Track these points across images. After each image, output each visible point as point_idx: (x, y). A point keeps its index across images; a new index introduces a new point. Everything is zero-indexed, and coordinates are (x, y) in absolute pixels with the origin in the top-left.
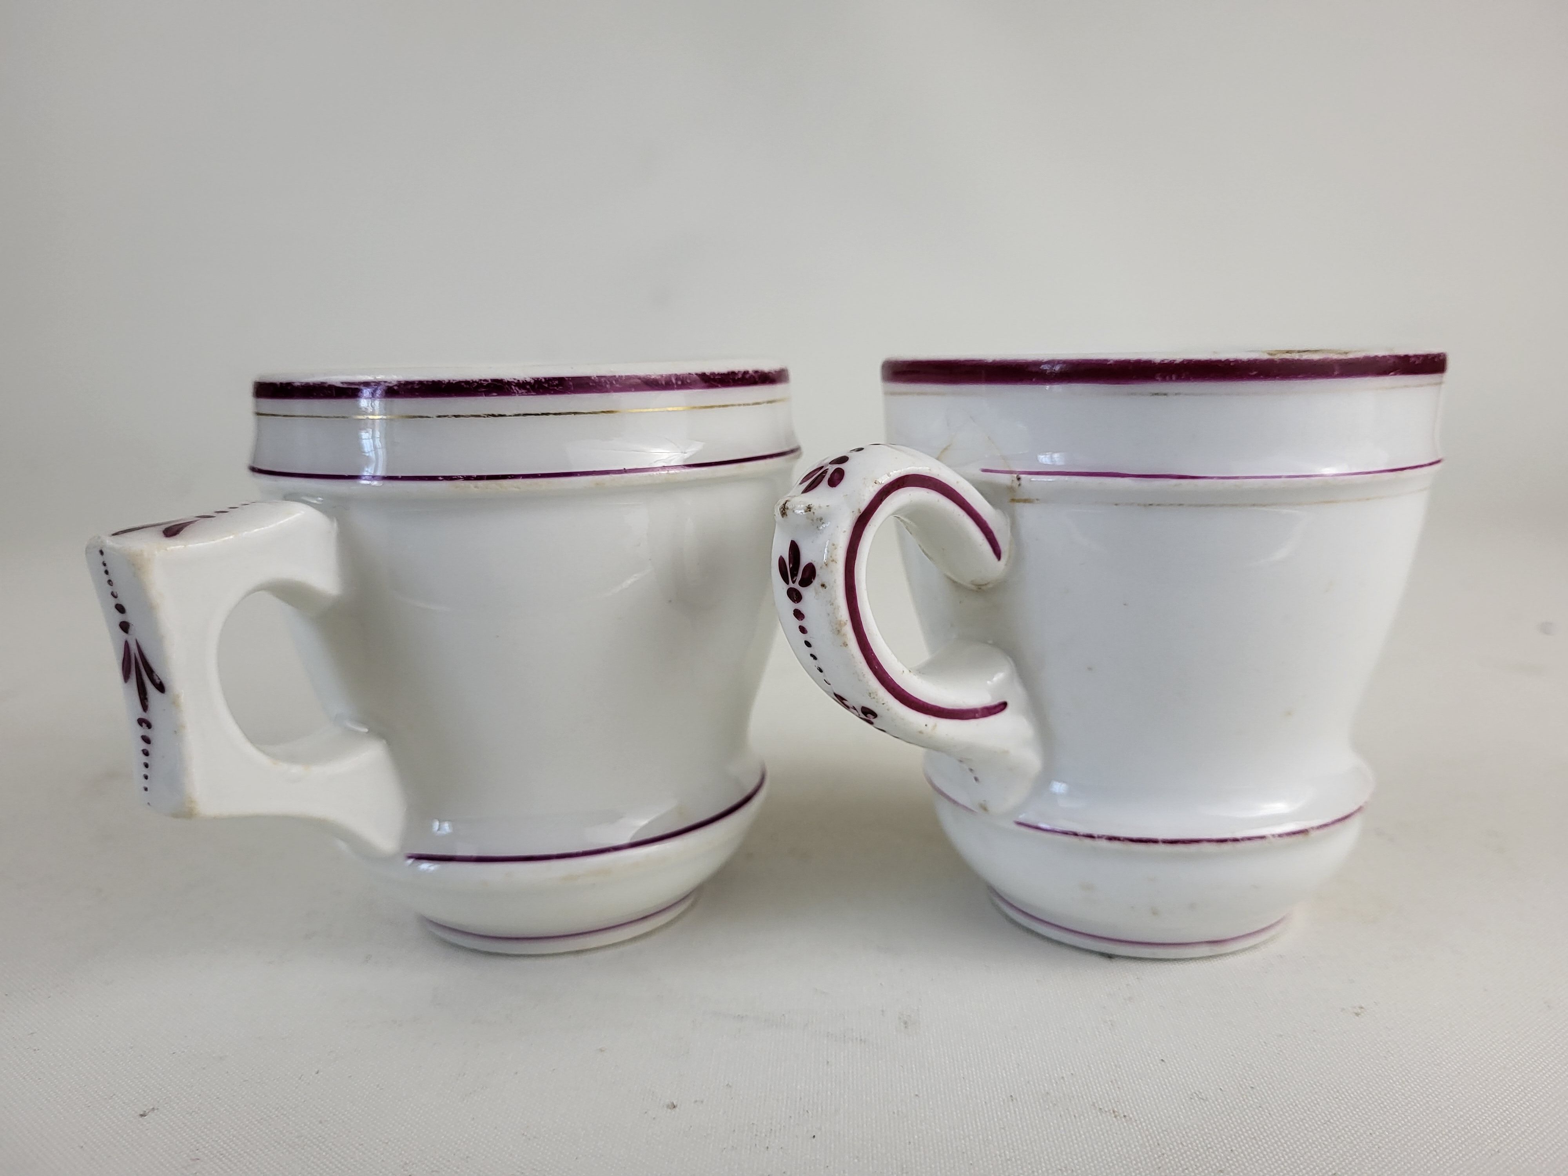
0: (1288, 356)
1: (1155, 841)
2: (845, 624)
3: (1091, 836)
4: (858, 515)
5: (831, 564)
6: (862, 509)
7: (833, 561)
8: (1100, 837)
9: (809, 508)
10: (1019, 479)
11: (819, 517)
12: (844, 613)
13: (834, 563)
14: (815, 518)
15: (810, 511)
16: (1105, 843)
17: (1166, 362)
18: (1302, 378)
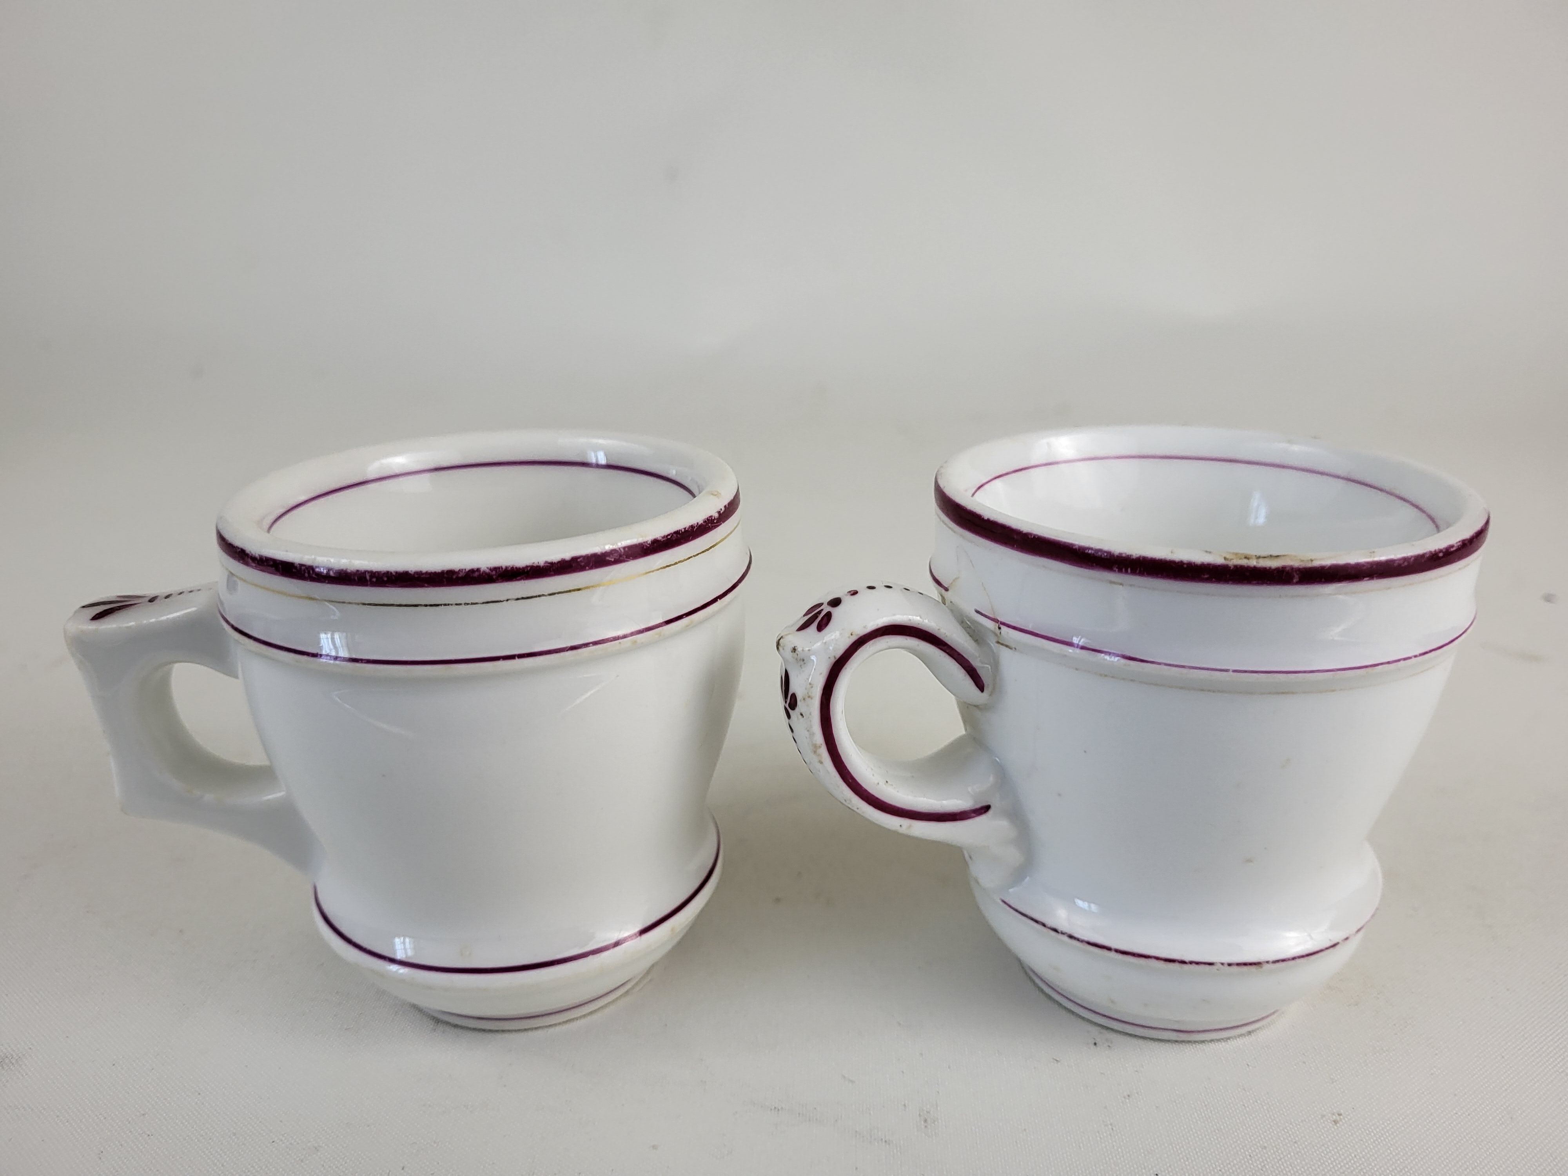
0: (1244, 562)
1: (1109, 949)
2: (820, 747)
3: (1055, 930)
4: (833, 661)
5: (808, 700)
6: (838, 656)
7: (809, 697)
8: (1063, 933)
9: (794, 650)
10: (1000, 628)
11: (802, 658)
12: (819, 738)
13: (810, 699)
14: (799, 659)
15: (795, 652)
16: (1065, 938)
17: (1124, 555)
18: (1256, 584)
